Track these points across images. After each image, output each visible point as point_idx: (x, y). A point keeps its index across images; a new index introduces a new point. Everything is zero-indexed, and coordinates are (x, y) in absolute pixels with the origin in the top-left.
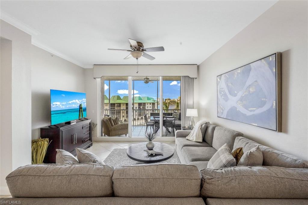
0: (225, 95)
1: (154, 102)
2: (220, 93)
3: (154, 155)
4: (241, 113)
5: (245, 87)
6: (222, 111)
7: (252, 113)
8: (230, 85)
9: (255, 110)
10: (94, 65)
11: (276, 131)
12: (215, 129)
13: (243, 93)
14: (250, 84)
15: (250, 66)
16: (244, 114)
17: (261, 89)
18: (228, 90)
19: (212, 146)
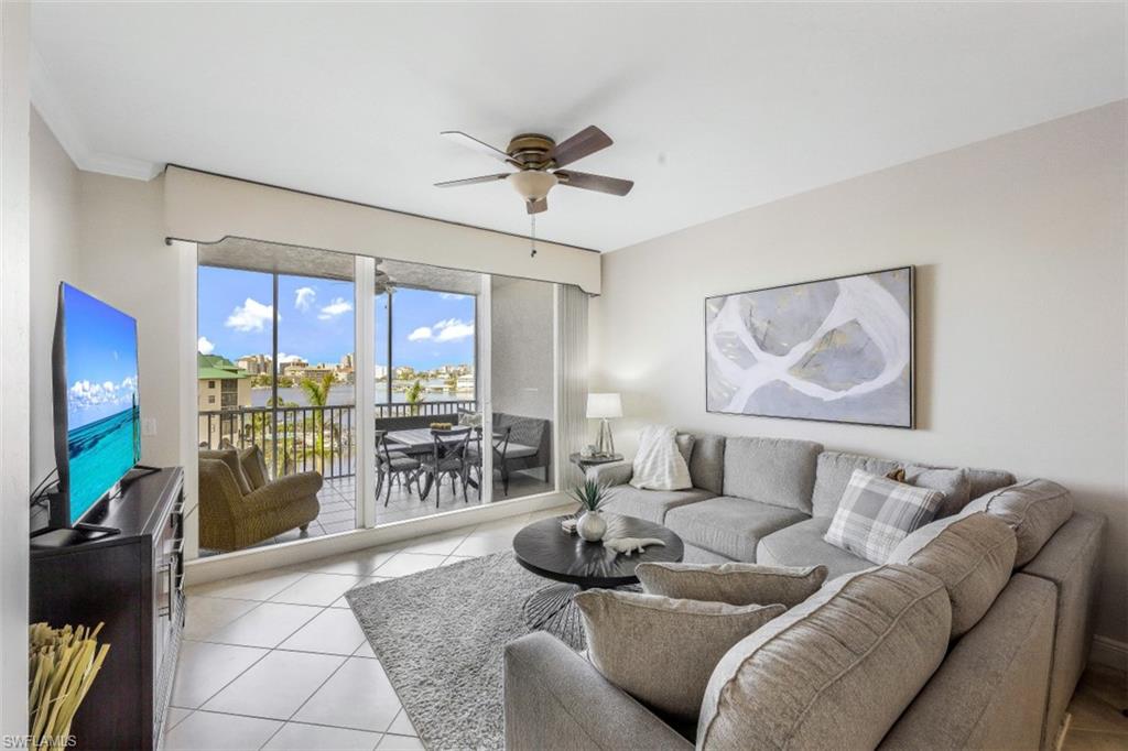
0: (743, 350)
1: (233, 375)
2: (718, 344)
3: (642, 551)
4: (804, 395)
5: (820, 334)
6: (726, 395)
7: (842, 394)
8: (762, 326)
9: (850, 387)
10: (169, 167)
11: (910, 428)
12: (725, 446)
13: (811, 347)
14: (835, 327)
15: (837, 286)
16: (813, 398)
17: (869, 339)
18: (755, 337)
19: (722, 495)
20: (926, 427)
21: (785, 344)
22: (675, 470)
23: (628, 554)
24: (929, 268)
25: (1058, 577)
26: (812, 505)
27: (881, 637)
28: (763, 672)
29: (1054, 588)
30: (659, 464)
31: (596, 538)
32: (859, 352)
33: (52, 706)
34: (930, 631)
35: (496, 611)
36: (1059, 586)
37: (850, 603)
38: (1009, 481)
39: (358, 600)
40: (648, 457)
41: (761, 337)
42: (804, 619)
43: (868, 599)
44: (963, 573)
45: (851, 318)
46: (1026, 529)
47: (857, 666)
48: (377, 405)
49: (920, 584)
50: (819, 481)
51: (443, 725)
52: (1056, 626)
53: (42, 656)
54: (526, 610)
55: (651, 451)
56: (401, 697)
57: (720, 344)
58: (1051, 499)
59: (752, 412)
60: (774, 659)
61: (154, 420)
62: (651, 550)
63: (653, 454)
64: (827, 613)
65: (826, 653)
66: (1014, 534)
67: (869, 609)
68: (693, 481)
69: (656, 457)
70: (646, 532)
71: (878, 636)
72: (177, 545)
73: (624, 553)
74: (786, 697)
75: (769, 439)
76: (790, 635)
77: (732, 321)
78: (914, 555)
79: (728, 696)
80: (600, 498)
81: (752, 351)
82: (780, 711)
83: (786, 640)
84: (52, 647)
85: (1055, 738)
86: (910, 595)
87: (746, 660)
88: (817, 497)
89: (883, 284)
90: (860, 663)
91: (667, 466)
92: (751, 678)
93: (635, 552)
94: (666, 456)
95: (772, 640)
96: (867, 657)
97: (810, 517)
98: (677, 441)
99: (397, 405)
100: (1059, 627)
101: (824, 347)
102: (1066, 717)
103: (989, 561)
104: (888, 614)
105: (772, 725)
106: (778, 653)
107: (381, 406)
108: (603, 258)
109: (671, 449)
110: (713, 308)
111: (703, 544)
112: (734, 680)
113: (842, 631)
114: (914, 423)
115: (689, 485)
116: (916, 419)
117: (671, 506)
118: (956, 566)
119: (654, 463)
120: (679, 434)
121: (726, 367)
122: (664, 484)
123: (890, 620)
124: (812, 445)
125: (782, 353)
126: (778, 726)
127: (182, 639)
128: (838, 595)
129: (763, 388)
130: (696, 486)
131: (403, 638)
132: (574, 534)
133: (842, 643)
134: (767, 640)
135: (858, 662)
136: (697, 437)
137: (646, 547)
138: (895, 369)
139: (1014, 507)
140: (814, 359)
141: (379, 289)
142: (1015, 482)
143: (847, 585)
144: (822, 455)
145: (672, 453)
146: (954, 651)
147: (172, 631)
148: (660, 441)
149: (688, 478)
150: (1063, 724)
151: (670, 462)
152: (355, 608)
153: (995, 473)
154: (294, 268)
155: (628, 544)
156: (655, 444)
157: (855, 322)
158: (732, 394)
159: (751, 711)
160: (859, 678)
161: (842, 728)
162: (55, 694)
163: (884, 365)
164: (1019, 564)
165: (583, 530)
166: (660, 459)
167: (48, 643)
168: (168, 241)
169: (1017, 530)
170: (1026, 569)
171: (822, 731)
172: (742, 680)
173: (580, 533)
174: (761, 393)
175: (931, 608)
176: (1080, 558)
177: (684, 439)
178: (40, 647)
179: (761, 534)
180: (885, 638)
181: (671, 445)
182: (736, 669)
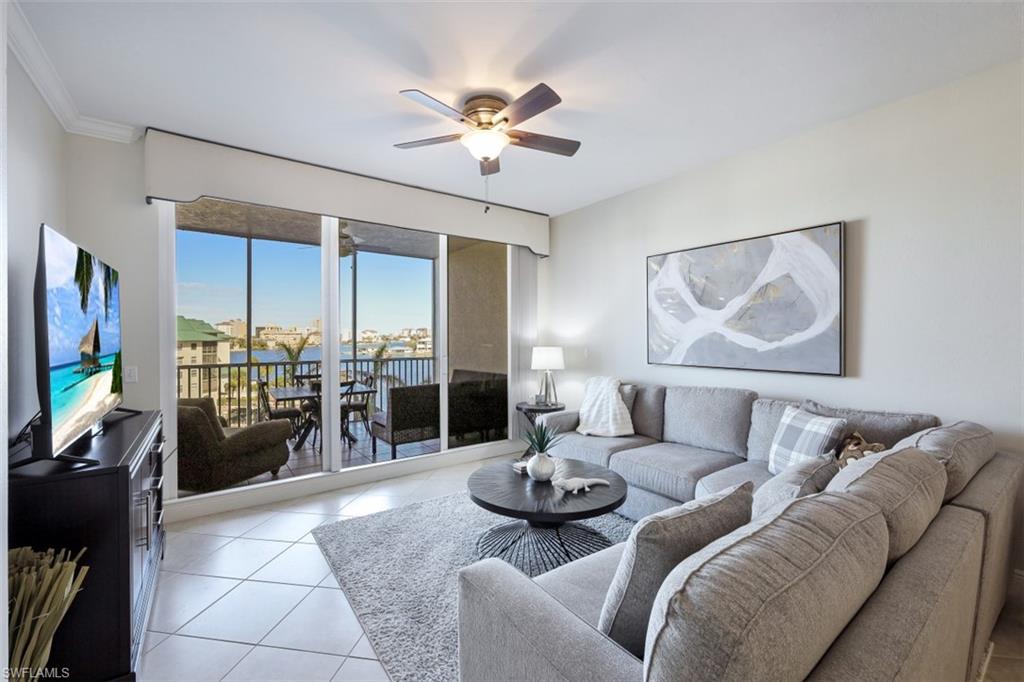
0: (682, 305)
1: (213, 338)
2: (658, 300)
3: (587, 489)
4: (740, 346)
5: (754, 288)
6: (666, 348)
7: (775, 345)
8: (700, 281)
9: (784, 338)
10: (149, 130)
11: (840, 375)
12: (665, 395)
13: (746, 301)
14: (768, 281)
15: (771, 242)
16: (748, 349)
17: (802, 292)
18: (694, 293)
19: (662, 440)
20: (855, 374)
21: (722, 299)
22: (618, 417)
23: (575, 492)
24: (859, 224)
25: (986, 509)
26: (747, 449)
27: (824, 555)
28: (710, 584)
29: (983, 518)
30: (604, 412)
31: (545, 478)
32: (792, 305)
33: (34, 623)
34: (869, 552)
35: (451, 546)
36: (987, 516)
37: (792, 525)
38: (935, 423)
39: (326, 538)
40: (593, 405)
41: (699, 293)
42: (748, 537)
43: (809, 520)
44: (899, 500)
45: (785, 273)
46: (956, 465)
47: (801, 580)
48: (342, 361)
49: (858, 508)
50: (753, 426)
51: (401, 650)
52: (984, 555)
53: (25, 577)
54: (480, 545)
55: (596, 400)
56: (363, 624)
57: (661, 299)
58: (976, 438)
59: (690, 363)
60: (721, 572)
61: (136, 369)
62: (597, 489)
63: (598, 403)
64: (769, 533)
65: (771, 568)
66: (944, 467)
67: (810, 530)
68: (634, 428)
69: (601, 406)
70: (591, 474)
71: (821, 554)
72: (156, 482)
73: (571, 492)
74: (733, 607)
75: (707, 388)
76: (735, 551)
77: (672, 277)
78: (851, 484)
79: (676, 606)
80: (548, 441)
81: (690, 305)
82: (728, 619)
83: (733, 556)
84: (34, 568)
85: (980, 665)
86: (849, 518)
87: (694, 573)
88: (753, 442)
89: (815, 240)
90: (805, 577)
91: (611, 415)
92: (699, 590)
93: (582, 491)
94: (610, 404)
95: (718, 555)
96: (810, 573)
97: (746, 460)
98: (620, 390)
99: (361, 361)
100: (986, 557)
101: (759, 301)
102: (989, 646)
103: (923, 492)
104: (829, 533)
105: (721, 633)
106: (725, 567)
107: (347, 361)
108: (552, 222)
109: (614, 397)
110: (654, 266)
111: (645, 485)
112: (683, 591)
113: (786, 548)
114: (843, 372)
115: (631, 431)
116: (846, 368)
117: (615, 450)
118: (892, 494)
119: (599, 411)
120: (622, 384)
121: (666, 321)
122: (608, 431)
123: (831, 540)
124: (747, 393)
125: (720, 307)
126: (727, 633)
127: (161, 570)
128: (779, 517)
129: (701, 340)
130: (638, 433)
131: (366, 570)
132: (524, 474)
133: (786, 558)
134: (712, 555)
135: (802, 576)
136: (639, 387)
137: (592, 487)
138: (826, 319)
139: (943, 444)
140: (750, 311)
141: (343, 252)
142: (940, 424)
143: (789, 507)
144: (756, 402)
145: (615, 402)
146: (891, 572)
147: (150, 562)
148: (604, 391)
149: (631, 426)
150: (986, 651)
151: (614, 410)
152: (321, 544)
153: (921, 416)
154: (266, 232)
155: (575, 483)
156: (600, 394)
157: (788, 276)
158: (672, 346)
159: (700, 620)
160: (804, 592)
161: (788, 638)
162: (38, 612)
163: (815, 316)
164: (948, 497)
165: (533, 471)
166: (604, 407)
167: (30, 564)
168: (149, 200)
169: (946, 464)
170: (955, 501)
171: (770, 640)
172: (690, 591)
173: (529, 473)
174: (698, 346)
175: (870, 530)
176: (1004, 492)
177: (627, 389)
178: (22, 568)
179: (699, 475)
180: (827, 556)
181: (614, 394)
182: (684, 581)
